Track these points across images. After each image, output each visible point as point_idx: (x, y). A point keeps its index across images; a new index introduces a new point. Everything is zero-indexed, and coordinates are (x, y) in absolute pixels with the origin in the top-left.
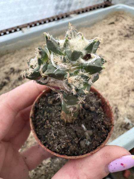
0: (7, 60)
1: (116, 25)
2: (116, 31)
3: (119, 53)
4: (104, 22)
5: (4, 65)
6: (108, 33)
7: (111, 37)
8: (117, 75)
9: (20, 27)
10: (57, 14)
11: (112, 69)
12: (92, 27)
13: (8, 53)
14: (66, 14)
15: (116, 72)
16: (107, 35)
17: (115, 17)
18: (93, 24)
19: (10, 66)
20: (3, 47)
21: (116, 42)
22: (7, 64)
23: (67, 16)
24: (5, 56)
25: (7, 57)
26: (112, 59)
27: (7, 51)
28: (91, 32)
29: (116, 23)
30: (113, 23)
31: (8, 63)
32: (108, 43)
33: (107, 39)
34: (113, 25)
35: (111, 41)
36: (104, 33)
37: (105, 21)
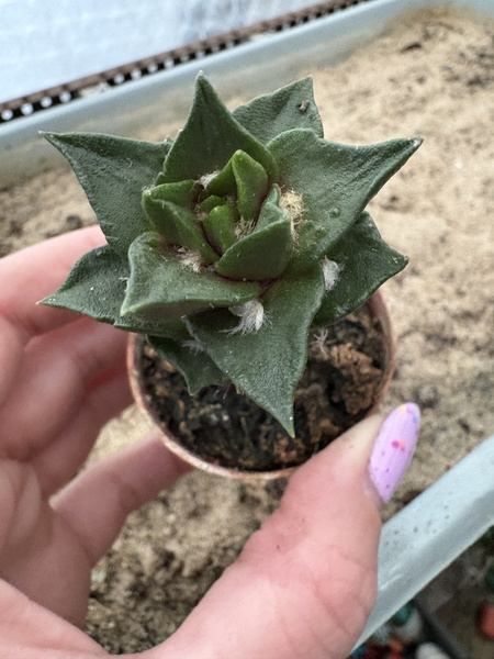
0: (46, 193)
1: (427, 52)
2: (435, 70)
3: (460, 136)
4: (385, 46)
5: (36, 212)
6: (406, 77)
7: (419, 90)
8: (472, 206)
9: (73, 87)
11: (449, 188)
12: (342, 67)
13: (46, 170)
15: (469, 197)
16: (405, 84)
17: (418, 27)
18: (346, 55)
19: (61, 212)
20: (28, 147)
21: (444, 102)
22: (50, 208)
23: (238, 41)
24: (37, 182)
25: (45, 186)
26: (443, 158)
27: (43, 161)
28: (345, 81)
29: (426, 44)
30: (416, 46)
31: (51, 202)
32: (413, 109)
33: (408, 98)
34: (416, 52)
35: (424, 100)
36: (392, 80)
37: (387, 41)
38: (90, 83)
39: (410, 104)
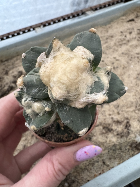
0: (17, 62)
1: (135, 23)
2: (135, 30)
3: (136, 56)
4: (123, 19)
5: (13, 68)
6: (126, 32)
7: (129, 37)
8: (132, 82)
9: (33, 27)
10: (73, 12)
11: (127, 74)
12: (108, 26)
13: (18, 55)
14: (81, 11)
15: (132, 79)
16: (125, 34)
17: (135, 13)
18: (110, 22)
19: (18, 69)
21: (134, 42)
22: (17, 67)
23: (83, 13)
24: (15, 59)
25: (17, 60)
26: (128, 63)
27: (17, 53)
28: (107, 31)
29: (136, 19)
30: (133, 20)
31: (17, 65)
32: (125, 44)
33: (124, 39)
34: (132, 22)
35: (128, 41)
36: (122, 32)
37: (124, 18)
38: (38, 26)
39: (124, 42)
